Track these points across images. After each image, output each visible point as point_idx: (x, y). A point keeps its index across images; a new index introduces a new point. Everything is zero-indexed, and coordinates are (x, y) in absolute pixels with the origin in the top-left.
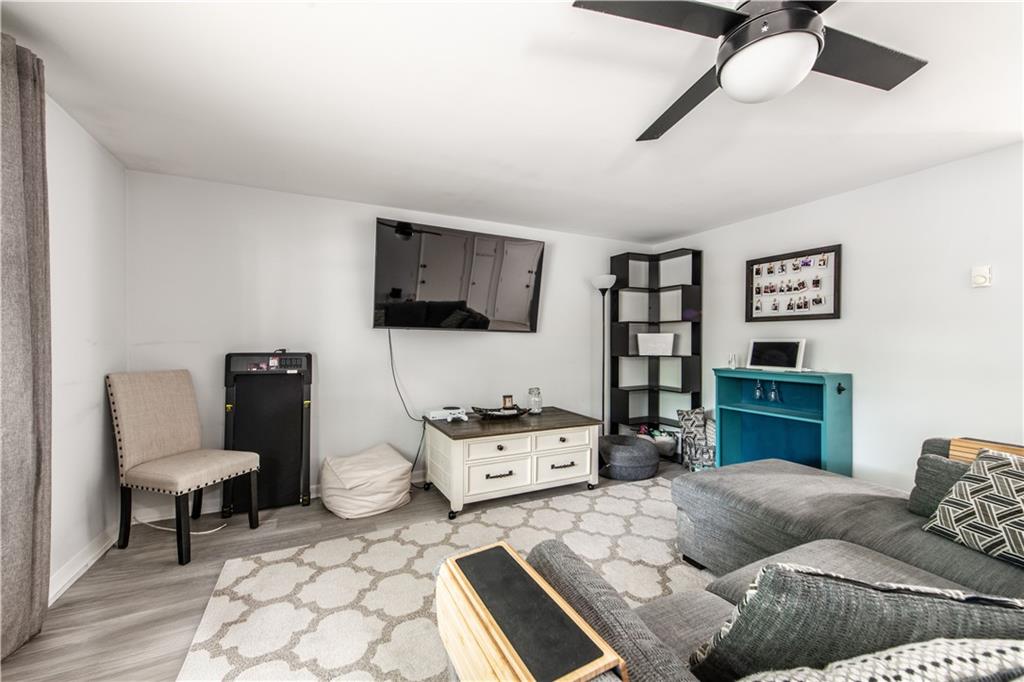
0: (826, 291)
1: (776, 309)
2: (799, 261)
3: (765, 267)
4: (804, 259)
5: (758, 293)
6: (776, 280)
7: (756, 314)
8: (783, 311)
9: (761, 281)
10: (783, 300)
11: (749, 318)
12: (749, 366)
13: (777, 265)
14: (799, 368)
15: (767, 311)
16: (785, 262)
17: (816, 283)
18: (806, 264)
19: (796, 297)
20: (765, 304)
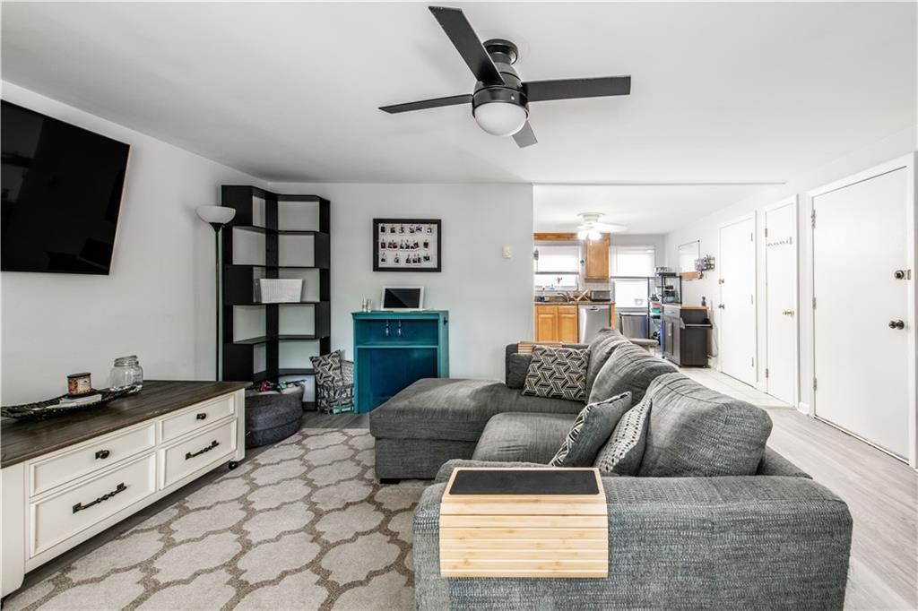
0: (432, 251)
1: (397, 262)
2: (414, 226)
3: (388, 226)
4: (417, 225)
5: (383, 247)
6: (397, 238)
7: (381, 265)
8: (403, 264)
9: (385, 237)
10: (403, 255)
11: (376, 268)
12: (382, 309)
13: (397, 227)
14: (421, 309)
15: (390, 263)
16: (404, 225)
17: (426, 245)
18: (419, 229)
19: (412, 254)
20: (389, 257)
